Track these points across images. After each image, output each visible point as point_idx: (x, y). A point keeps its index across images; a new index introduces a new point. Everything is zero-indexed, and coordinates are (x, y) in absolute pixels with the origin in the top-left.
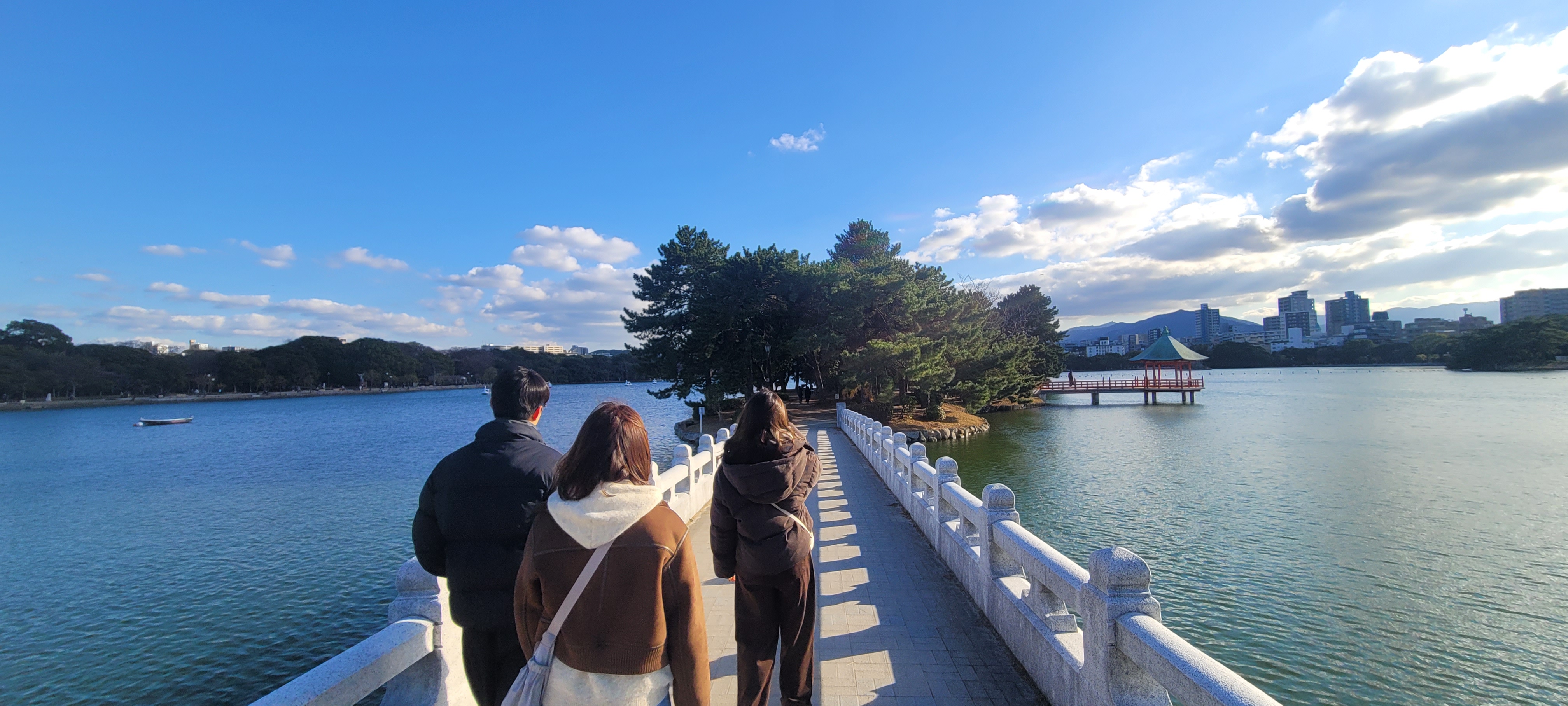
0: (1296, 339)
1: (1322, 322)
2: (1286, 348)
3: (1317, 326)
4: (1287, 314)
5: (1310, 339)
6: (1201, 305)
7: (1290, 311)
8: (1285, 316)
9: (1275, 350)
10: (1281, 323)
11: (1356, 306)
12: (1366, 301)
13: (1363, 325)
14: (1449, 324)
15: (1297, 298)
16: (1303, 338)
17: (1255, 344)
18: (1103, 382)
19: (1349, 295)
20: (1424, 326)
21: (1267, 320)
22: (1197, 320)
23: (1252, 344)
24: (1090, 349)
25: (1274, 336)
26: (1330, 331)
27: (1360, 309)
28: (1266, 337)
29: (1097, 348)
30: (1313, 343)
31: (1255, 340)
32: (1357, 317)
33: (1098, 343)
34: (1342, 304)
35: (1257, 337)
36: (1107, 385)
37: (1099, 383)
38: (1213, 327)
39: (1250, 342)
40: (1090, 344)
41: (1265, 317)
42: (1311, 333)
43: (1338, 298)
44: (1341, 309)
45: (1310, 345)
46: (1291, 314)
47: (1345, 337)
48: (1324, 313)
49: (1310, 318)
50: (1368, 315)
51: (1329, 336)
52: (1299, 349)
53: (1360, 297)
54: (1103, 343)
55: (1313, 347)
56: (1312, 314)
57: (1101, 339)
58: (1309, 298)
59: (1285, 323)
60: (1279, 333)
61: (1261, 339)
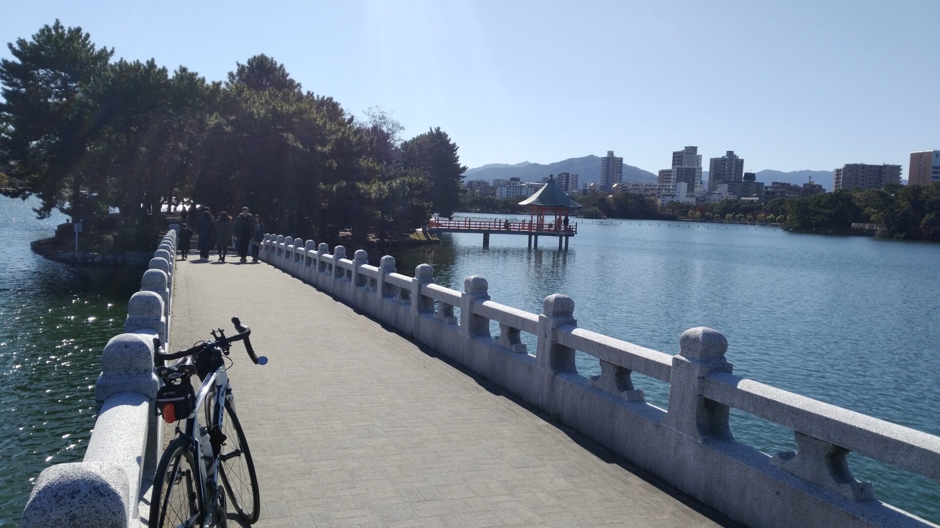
0: (682, 194)
1: (705, 178)
2: (672, 201)
3: (701, 183)
4: (678, 169)
5: (693, 195)
6: (608, 152)
7: (681, 166)
8: (676, 170)
9: (663, 203)
10: (672, 177)
11: (734, 165)
12: (742, 161)
13: (736, 186)
14: (795, 189)
15: (688, 153)
16: (687, 193)
17: (648, 196)
18: (494, 224)
19: (730, 155)
20: (777, 190)
21: (662, 173)
22: (603, 166)
23: (646, 195)
24: (501, 189)
25: (665, 190)
26: (710, 188)
27: (736, 169)
28: (658, 189)
29: (508, 188)
30: (695, 198)
31: (650, 192)
32: (733, 176)
33: (509, 183)
34: (723, 163)
35: (652, 189)
36: (498, 227)
37: (491, 224)
38: (615, 174)
39: (644, 193)
40: (502, 184)
41: (660, 170)
42: (695, 189)
43: (721, 156)
44: (722, 168)
45: (692, 201)
46: (681, 168)
47: (722, 196)
48: (708, 170)
49: (696, 174)
50: (741, 175)
51: (709, 193)
52: (683, 204)
53: (738, 157)
54: (513, 184)
55: (695, 202)
56: (697, 171)
57: (513, 179)
58: (698, 154)
59: (675, 178)
60: (669, 186)
61: (654, 192)
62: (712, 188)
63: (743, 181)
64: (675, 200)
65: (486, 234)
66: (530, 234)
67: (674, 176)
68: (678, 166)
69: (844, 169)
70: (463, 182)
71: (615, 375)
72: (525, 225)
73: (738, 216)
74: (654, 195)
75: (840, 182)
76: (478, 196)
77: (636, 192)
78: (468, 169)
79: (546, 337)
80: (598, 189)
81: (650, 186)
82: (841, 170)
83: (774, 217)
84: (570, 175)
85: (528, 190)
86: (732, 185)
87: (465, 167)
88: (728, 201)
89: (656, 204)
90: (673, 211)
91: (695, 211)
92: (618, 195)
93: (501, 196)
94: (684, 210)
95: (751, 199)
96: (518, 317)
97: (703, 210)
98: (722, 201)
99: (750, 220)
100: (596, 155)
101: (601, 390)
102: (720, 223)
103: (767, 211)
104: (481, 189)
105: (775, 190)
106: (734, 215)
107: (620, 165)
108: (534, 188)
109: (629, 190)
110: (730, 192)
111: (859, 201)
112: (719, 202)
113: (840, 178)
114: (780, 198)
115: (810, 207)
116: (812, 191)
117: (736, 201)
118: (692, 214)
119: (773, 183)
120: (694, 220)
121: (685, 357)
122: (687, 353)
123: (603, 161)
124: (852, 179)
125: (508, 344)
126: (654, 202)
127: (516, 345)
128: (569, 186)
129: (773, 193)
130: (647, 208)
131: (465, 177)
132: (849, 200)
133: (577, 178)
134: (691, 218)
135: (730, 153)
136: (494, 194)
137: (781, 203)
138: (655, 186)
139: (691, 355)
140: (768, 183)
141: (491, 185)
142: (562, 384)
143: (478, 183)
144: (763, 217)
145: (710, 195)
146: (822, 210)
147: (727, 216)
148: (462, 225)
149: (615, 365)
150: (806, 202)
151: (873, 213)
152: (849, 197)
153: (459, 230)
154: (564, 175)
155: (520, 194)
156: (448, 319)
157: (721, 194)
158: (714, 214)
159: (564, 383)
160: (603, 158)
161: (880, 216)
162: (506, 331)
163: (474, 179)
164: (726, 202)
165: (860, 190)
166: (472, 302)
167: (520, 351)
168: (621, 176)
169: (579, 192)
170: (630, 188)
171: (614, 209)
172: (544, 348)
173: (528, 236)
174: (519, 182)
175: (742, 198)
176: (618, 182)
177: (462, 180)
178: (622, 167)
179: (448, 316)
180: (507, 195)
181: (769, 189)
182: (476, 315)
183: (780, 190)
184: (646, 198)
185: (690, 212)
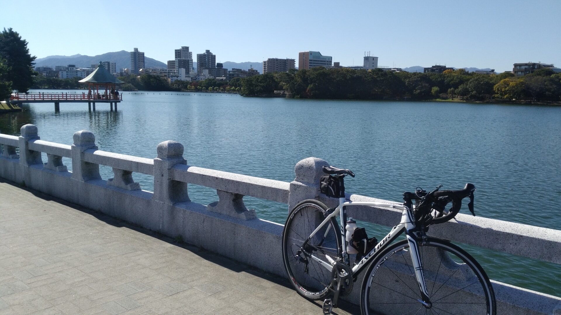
0: (182, 75)
1: (195, 66)
2: (177, 80)
3: (193, 69)
4: (179, 60)
5: (189, 76)
6: (134, 48)
7: (181, 58)
8: (178, 61)
9: (172, 81)
10: (176, 65)
11: (210, 59)
12: (215, 56)
13: (212, 71)
14: (244, 72)
15: (184, 51)
16: (186, 75)
17: (162, 76)
18: (62, 96)
19: (208, 52)
20: (235, 73)
21: (169, 62)
22: (131, 58)
23: (161, 76)
24: (62, 73)
25: (172, 73)
26: (198, 72)
27: (212, 60)
28: (168, 73)
29: (67, 72)
30: (190, 78)
31: (163, 74)
32: (210, 65)
33: (68, 68)
34: (204, 57)
35: (164, 72)
36: (65, 98)
37: (59, 96)
38: (140, 63)
39: (159, 75)
40: (62, 69)
41: (168, 60)
42: (190, 73)
43: (203, 53)
44: (204, 60)
45: (189, 79)
46: (181, 60)
47: (205, 77)
48: (196, 61)
49: (190, 64)
50: (215, 64)
51: (198, 75)
52: (184, 81)
53: (212, 54)
54: (71, 69)
55: (190, 80)
56: (190, 61)
57: (70, 66)
58: (189, 51)
59: (178, 65)
60: (175, 71)
61: (166, 74)
62: (200, 72)
63: (216, 68)
64: (179, 79)
65: (57, 104)
66: (89, 102)
67: (177, 64)
68: (179, 58)
69: (268, 61)
70: (34, 67)
71: (232, 201)
72: (85, 96)
73: (215, 88)
74: (166, 76)
75: (266, 68)
76: (45, 77)
77: (155, 74)
78: (36, 58)
79: (162, 176)
80: (130, 72)
81: (163, 70)
82: (266, 62)
83: (234, 88)
84: (110, 63)
85: (81, 73)
86: (211, 70)
87: (34, 56)
88: (209, 79)
89: (167, 82)
90: (179, 85)
91: (191, 85)
92: (143, 76)
93: (62, 77)
94: (184, 85)
95: (221, 78)
96: (132, 161)
97: (196, 85)
98: (206, 80)
99: (222, 90)
100: (126, 50)
101: (220, 214)
102: (205, 92)
103: (231, 85)
104: (47, 73)
105: (234, 73)
106: (213, 88)
107: (143, 57)
108: (86, 72)
109: (150, 73)
110: (210, 74)
111: (277, 78)
112: (204, 80)
113: (266, 66)
114: (237, 78)
115: (253, 82)
116: (253, 74)
117: (213, 79)
118: (189, 87)
119: (233, 69)
120: (191, 91)
121: (301, 182)
122: (303, 179)
123: (131, 54)
124: (272, 67)
125: (123, 184)
126: (167, 80)
127: (131, 184)
128: (110, 70)
129: (233, 75)
130: (162, 84)
131: (35, 64)
132: (272, 78)
133: (115, 65)
134: (189, 90)
135: (208, 51)
136: (57, 76)
137: (238, 80)
138: (166, 70)
139: (306, 180)
140: (230, 69)
141: (54, 70)
142: (182, 212)
143: (44, 68)
144: (229, 89)
145: (199, 76)
146: (259, 84)
147: (209, 88)
148: (37, 98)
149: (232, 193)
150: (251, 79)
151: (284, 85)
152: (272, 76)
153: (35, 101)
154: (106, 63)
155: (76, 76)
156: (59, 168)
157: (205, 75)
158: (202, 87)
159: (184, 211)
160: (131, 52)
161: (288, 86)
162: (120, 174)
163: (40, 66)
164: (208, 80)
165: (276, 72)
166: (82, 153)
167: (135, 189)
168: (144, 64)
169: (118, 74)
170: (151, 72)
171: (142, 85)
172: (161, 185)
173: (88, 103)
174: (75, 68)
175: (217, 78)
176: (143, 68)
177: (33, 66)
178: (144, 58)
179: (58, 166)
180: (67, 76)
181: (231, 73)
182: (87, 163)
183: (237, 73)
184: (161, 78)
185: (188, 86)
